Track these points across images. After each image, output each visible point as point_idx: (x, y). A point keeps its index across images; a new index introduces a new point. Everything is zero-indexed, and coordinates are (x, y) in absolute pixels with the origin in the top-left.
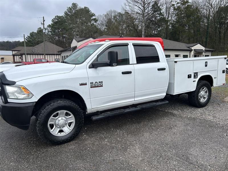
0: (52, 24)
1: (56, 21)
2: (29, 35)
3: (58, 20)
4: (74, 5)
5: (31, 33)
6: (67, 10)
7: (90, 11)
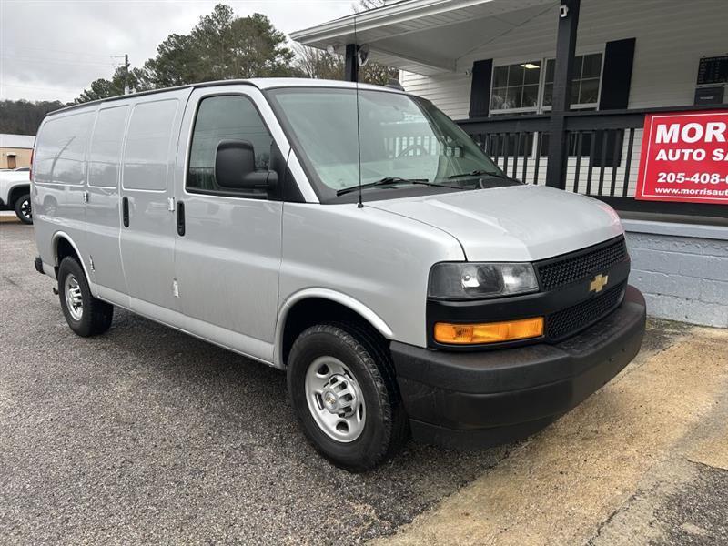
0: (159, 59)
1: (172, 49)
2: (89, 89)
3: (176, 46)
4: (222, 10)
5: (94, 83)
6: (201, 23)
7: (270, 28)
